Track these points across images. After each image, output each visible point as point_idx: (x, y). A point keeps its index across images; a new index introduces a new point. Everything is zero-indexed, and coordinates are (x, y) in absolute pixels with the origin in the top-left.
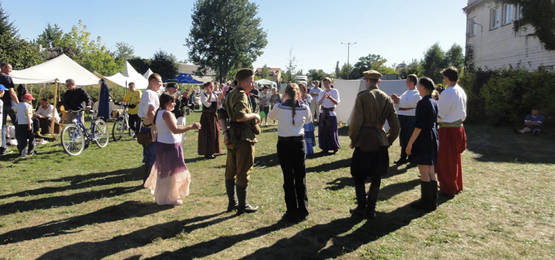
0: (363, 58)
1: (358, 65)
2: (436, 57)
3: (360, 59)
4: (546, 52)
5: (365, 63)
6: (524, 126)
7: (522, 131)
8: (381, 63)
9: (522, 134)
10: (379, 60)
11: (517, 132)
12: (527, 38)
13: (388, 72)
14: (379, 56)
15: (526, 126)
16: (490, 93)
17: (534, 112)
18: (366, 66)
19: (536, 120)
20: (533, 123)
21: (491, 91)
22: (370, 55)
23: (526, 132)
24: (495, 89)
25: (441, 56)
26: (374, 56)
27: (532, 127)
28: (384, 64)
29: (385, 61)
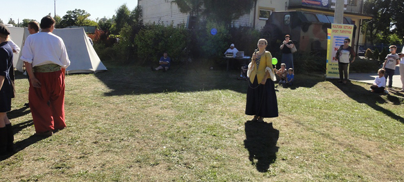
0: (70, 12)
1: (65, 17)
2: (125, 15)
3: (67, 13)
4: (182, 14)
5: (72, 16)
6: (159, 65)
7: (157, 69)
8: (85, 17)
9: (157, 71)
10: (84, 14)
11: (153, 70)
12: (171, 4)
13: (91, 24)
14: (84, 11)
15: (160, 65)
16: (140, 41)
17: (165, 54)
18: (73, 19)
19: (166, 60)
20: (164, 63)
21: (140, 40)
22: (76, 10)
23: (160, 70)
24: (143, 39)
25: (128, 14)
26: (79, 10)
27: (164, 66)
28: (88, 18)
29: (89, 15)
